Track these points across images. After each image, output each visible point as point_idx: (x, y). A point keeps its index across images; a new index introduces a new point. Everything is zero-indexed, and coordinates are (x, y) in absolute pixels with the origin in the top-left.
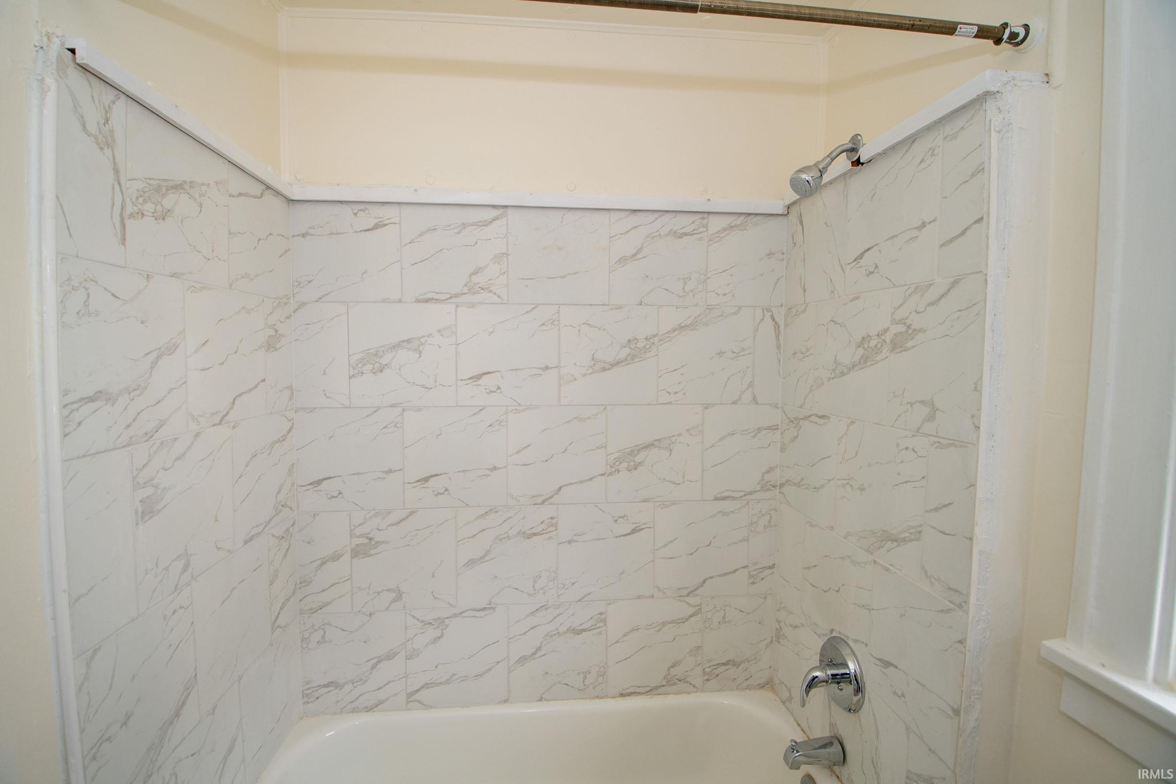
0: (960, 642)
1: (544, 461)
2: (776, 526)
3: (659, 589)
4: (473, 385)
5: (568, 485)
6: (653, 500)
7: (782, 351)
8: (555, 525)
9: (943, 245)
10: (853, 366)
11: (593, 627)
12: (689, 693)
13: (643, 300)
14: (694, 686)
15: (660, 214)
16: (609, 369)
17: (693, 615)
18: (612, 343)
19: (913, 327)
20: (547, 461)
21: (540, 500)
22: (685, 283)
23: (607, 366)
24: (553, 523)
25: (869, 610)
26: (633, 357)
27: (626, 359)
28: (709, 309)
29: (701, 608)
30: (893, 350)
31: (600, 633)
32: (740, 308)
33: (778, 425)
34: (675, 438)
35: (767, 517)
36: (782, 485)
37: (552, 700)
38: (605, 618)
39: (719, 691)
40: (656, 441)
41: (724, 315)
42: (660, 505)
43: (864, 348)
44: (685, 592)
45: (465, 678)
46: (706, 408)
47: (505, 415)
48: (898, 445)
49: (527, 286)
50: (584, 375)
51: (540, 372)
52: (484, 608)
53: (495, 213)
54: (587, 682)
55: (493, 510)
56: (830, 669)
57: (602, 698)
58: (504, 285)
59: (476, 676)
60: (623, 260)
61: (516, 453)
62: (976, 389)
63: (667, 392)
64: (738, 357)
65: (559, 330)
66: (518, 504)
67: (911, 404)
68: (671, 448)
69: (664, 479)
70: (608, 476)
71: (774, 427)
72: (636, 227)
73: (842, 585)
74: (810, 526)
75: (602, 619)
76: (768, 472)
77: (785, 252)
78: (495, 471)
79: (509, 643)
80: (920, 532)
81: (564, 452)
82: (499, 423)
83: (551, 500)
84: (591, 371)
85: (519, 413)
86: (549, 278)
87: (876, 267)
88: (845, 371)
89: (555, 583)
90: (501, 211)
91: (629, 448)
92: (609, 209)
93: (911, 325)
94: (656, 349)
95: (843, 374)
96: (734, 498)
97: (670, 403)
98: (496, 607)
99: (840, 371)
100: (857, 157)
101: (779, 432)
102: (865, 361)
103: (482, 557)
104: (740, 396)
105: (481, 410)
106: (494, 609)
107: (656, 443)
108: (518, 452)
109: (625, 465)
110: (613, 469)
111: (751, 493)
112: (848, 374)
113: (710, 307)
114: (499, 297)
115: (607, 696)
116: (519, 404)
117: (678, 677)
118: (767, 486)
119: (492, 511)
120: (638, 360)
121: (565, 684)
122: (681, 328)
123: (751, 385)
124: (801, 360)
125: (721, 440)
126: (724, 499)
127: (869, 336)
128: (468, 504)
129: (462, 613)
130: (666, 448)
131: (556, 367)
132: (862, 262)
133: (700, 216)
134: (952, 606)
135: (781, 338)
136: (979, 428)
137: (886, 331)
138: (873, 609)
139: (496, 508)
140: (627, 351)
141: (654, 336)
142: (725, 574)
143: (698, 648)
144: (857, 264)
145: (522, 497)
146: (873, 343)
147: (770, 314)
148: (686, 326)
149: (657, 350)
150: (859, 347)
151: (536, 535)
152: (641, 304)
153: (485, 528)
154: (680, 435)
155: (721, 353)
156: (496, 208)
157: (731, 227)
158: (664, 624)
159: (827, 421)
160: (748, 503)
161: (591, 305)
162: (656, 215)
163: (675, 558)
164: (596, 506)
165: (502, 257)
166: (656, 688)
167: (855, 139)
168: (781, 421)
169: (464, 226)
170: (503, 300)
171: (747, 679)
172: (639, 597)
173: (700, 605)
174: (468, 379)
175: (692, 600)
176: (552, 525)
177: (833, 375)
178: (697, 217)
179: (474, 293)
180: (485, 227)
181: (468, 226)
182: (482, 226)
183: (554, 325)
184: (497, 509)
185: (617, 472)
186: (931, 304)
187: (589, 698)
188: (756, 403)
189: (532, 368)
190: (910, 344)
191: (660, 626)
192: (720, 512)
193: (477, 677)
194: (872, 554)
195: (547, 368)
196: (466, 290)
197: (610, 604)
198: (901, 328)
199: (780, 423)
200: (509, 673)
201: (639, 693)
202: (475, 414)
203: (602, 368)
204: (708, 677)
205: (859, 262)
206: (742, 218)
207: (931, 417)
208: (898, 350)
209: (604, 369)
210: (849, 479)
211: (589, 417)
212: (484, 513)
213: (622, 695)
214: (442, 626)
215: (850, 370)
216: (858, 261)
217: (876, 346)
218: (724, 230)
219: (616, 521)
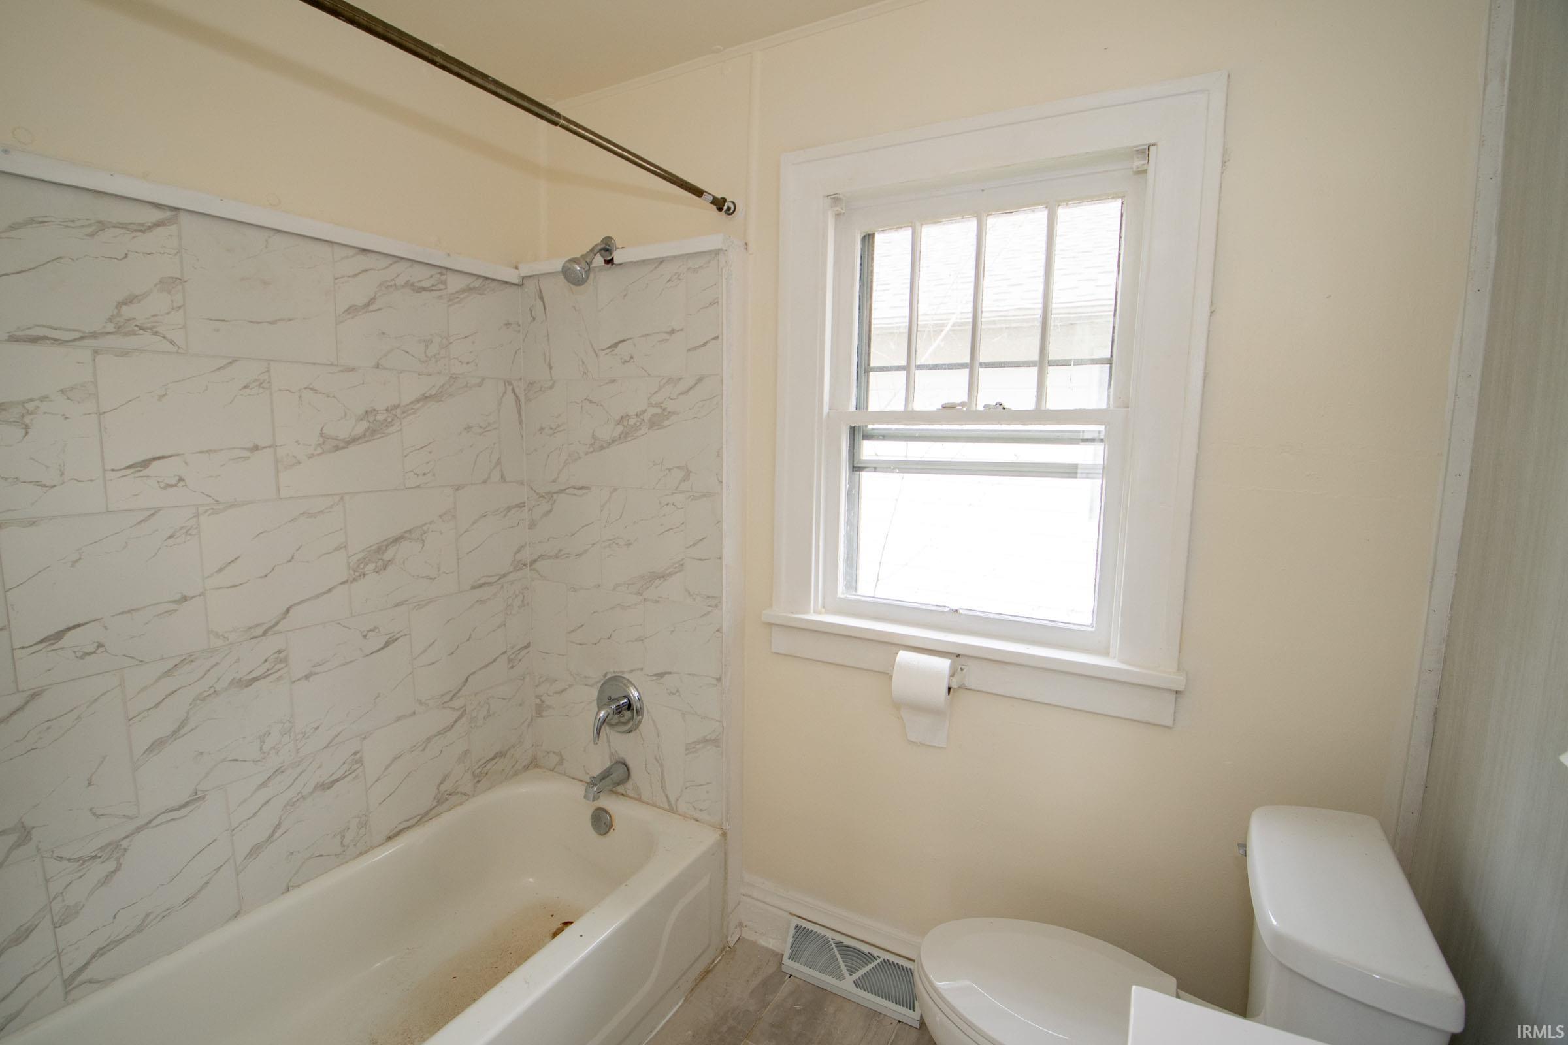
0: (718, 631)
1: (261, 577)
2: (528, 604)
3: (421, 703)
4: (135, 477)
5: (299, 603)
6: (407, 602)
7: (524, 426)
8: (285, 660)
9: (689, 350)
10: (613, 441)
11: (347, 773)
12: (461, 804)
13: (380, 362)
14: (465, 794)
15: (395, 259)
16: (343, 448)
17: (459, 718)
18: (346, 415)
19: (669, 410)
20: (266, 576)
21: (260, 631)
22: (427, 346)
23: (341, 444)
24: (281, 656)
25: (642, 640)
26: (374, 432)
27: (365, 435)
28: (454, 378)
29: (465, 710)
30: (651, 428)
31: (356, 777)
32: (483, 379)
33: (524, 503)
34: (427, 526)
35: (520, 597)
36: (534, 561)
37: (303, 883)
38: (361, 757)
39: (490, 789)
40: (406, 532)
41: (469, 385)
42: (415, 607)
43: (623, 425)
44: (448, 698)
45: (167, 912)
46: (457, 490)
47: (195, 519)
48: (660, 503)
49: (218, 330)
50: (311, 457)
51: (246, 454)
52: (186, 803)
53: (157, 215)
54: (346, 842)
55: (188, 659)
56: (614, 703)
57: (366, 852)
58: (180, 326)
59: (185, 902)
60: (352, 310)
61: (216, 572)
62: (718, 456)
63: (415, 474)
64: (485, 432)
65: (271, 394)
66: (227, 642)
67: (670, 470)
68: (424, 538)
69: (418, 576)
70: (352, 582)
71: (522, 505)
72: (367, 270)
73: (614, 631)
74: (572, 591)
75: (357, 759)
76: (519, 551)
77: (520, 323)
78: (186, 602)
79: (233, 835)
80: (682, 565)
81: (290, 561)
82: (185, 531)
83: (276, 628)
84: (319, 450)
85: (217, 514)
86: (251, 322)
87: (632, 357)
88: (605, 445)
89: (291, 735)
90: (168, 214)
91: (374, 545)
92: (331, 242)
93: (666, 408)
94: (399, 423)
95: (602, 448)
96: (490, 583)
97: (419, 486)
98: (205, 795)
99: (598, 446)
100: (611, 257)
101: (526, 509)
102: (624, 437)
103: (175, 732)
104: (489, 474)
105: (152, 515)
106: (203, 798)
107: (407, 535)
108: (220, 570)
109: (372, 566)
110: (357, 574)
111: (504, 576)
112: (608, 448)
113: (454, 376)
114: (172, 342)
115: (371, 847)
116: (216, 501)
117: (448, 792)
118: (519, 565)
119: (186, 662)
120: (379, 436)
121: (318, 856)
122: (425, 398)
123: (499, 462)
124: (551, 436)
125: (474, 523)
126: (480, 586)
127: (627, 415)
128: (141, 659)
129: (150, 822)
130: (418, 539)
131: (270, 447)
132: (617, 351)
133: (439, 271)
134: (710, 608)
135: (523, 413)
136: (722, 482)
137: (644, 412)
138: (646, 638)
139: (191, 656)
140: (364, 425)
141: (397, 407)
142: (487, 666)
143: (466, 753)
144: (611, 352)
145: (231, 632)
146: (632, 422)
147: (511, 387)
148: (431, 396)
149: (401, 424)
150: (619, 424)
151: (259, 680)
152: (378, 367)
153: (174, 689)
154: (431, 522)
155: (468, 428)
156: (159, 208)
157: (470, 289)
158: (429, 740)
159: (586, 491)
160: (502, 586)
161: (314, 364)
162: (389, 261)
163: (436, 662)
164: (339, 624)
165: (174, 283)
166: (427, 813)
167: (607, 240)
168: (528, 498)
169: (102, 226)
170: (179, 347)
171: (514, 766)
172: (399, 719)
173: (465, 706)
174: (125, 468)
175: (457, 703)
176: (281, 661)
177: (591, 449)
178: (435, 271)
179: (127, 334)
180: (140, 233)
181: (108, 228)
182: (136, 231)
183: (263, 388)
184: (193, 657)
185: (362, 577)
186: (682, 394)
187: (351, 860)
188: (505, 481)
189: (234, 448)
190: (666, 423)
191: (424, 745)
192: (477, 601)
193: (187, 903)
194: (641, 595)
195: (256, 448)
196: (110, 328)
197: (364, 738)
198: (658, 410)
199: (526, 500)
200: (238, 875)
201: (409, 827)
202: (142, 521)
203: (334, 447)
204: (478, 778)
205: (613, 351)
206: (480, 281)
207: (686, 478)
208: (656, 428)
209: (337, 448)
210: (614, 539)
211: (322, 511)
212: (172, 666)
213: (389, 838)
214: (118, 852)
215: (610, 445)
216: (613, 349)
217: (635, 424)
218: (463, 291)
219: (365, 637)
